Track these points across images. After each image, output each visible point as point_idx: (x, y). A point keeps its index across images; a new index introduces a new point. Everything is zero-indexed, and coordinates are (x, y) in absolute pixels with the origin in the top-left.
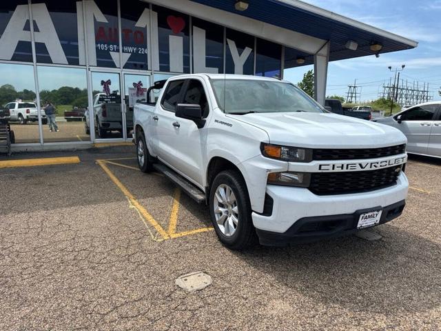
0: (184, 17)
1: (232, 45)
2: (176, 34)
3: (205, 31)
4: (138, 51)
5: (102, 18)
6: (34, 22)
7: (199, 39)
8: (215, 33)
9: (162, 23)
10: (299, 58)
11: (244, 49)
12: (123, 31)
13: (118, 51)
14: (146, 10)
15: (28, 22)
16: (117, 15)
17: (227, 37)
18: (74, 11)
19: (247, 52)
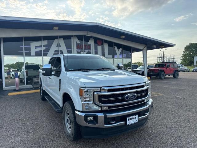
0: (102, 40)
1: (116, 48)
2: (100, 45)
3: (108, 44)
4: (88, 51)
5: (78, 42)
6: (60, 44)
7: (106, 47)
8: (111, 44)
9: (95, 42)
10: (134, 50)
11: (119, 49)
12: (84, 45)
13: (83, 52)
14: (91, 38)
15: (58, 44)
16: (82, 40)
17: (115, 45)
18: (71, 39)
19: (121, 50)
